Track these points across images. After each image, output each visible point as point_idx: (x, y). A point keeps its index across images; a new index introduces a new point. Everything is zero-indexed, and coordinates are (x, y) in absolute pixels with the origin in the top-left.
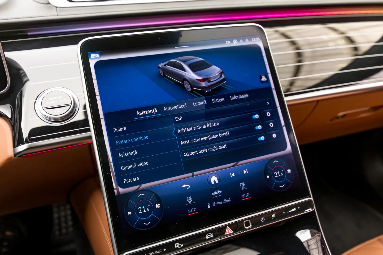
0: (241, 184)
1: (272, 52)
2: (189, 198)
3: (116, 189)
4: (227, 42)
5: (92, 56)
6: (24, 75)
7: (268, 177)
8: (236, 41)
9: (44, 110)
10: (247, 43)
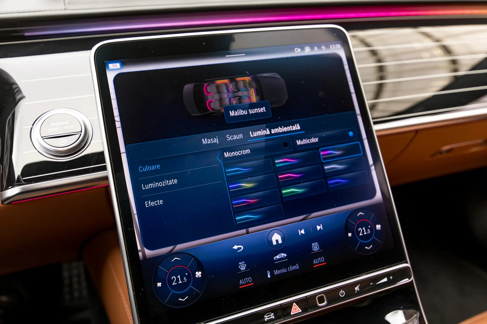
0: (313, 244)
1: (358, 64)
2: (242, 264)
3: (140, 251)
4: (297, 50)
5: (111, 66)
6: (18, 91)
7: (350, 235)
8: (309, 48)
9: (44, 139)
10: (324, 51)
